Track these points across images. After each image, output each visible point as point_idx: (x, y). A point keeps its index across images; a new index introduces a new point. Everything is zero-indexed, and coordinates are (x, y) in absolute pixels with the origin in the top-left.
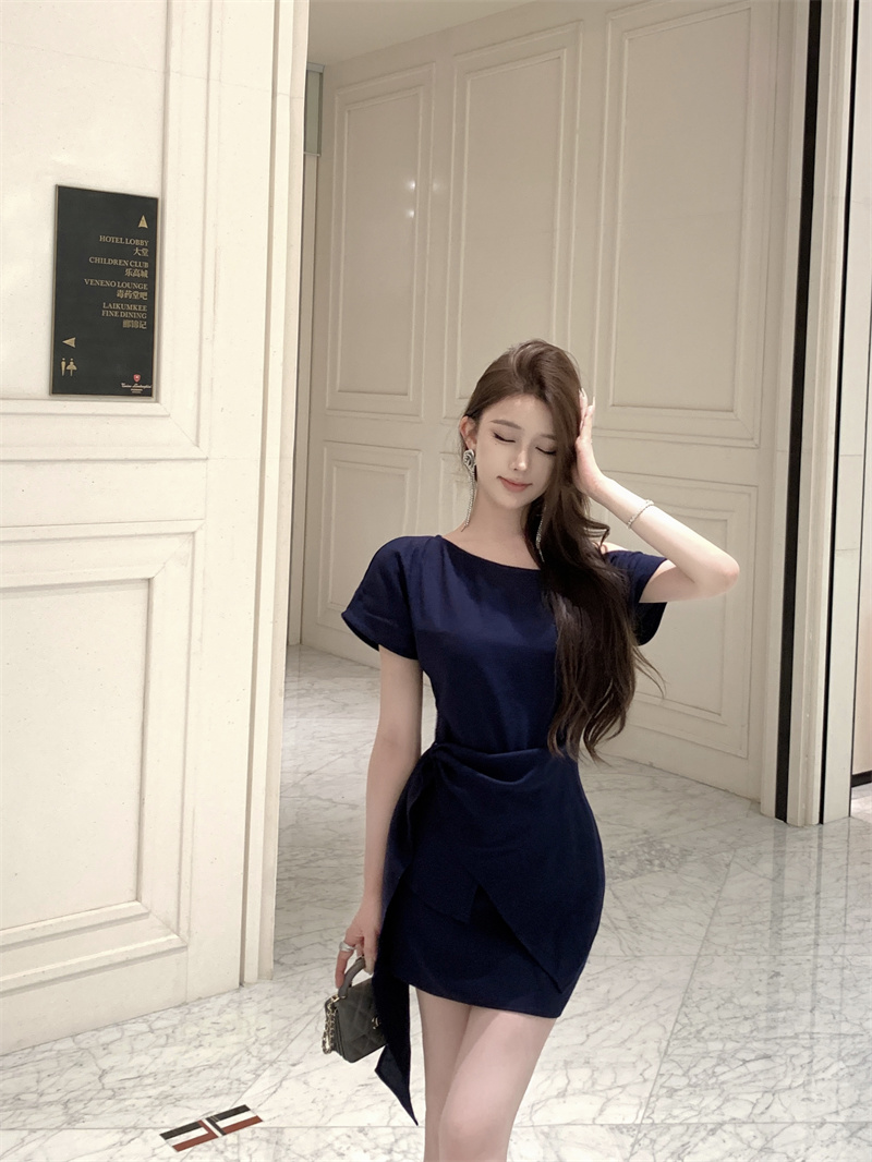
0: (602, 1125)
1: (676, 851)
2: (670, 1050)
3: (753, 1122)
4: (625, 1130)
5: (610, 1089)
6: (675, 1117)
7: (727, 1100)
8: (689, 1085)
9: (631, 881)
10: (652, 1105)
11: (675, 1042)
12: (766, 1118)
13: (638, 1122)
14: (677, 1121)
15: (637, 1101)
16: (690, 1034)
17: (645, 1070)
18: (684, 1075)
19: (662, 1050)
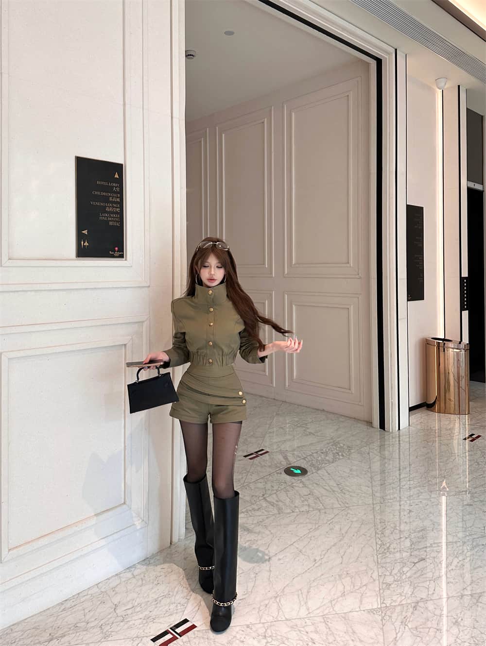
0: (364, 611)
1: (345, 447)
2: (379, 560)
3: (431, 600)
4: (375, 612)
5: (361, 588)
6: (395, 601)
7: (415, 588)
8: (395, 581)
9: (333, 464)
10: (382, 595)
11: (380, 555)
13: (379, 606)
14: (397, 604)
15: (375, 594)
16: (385, 550)
17: (372, 574)
18: (390, 575)
19: (376, 560)
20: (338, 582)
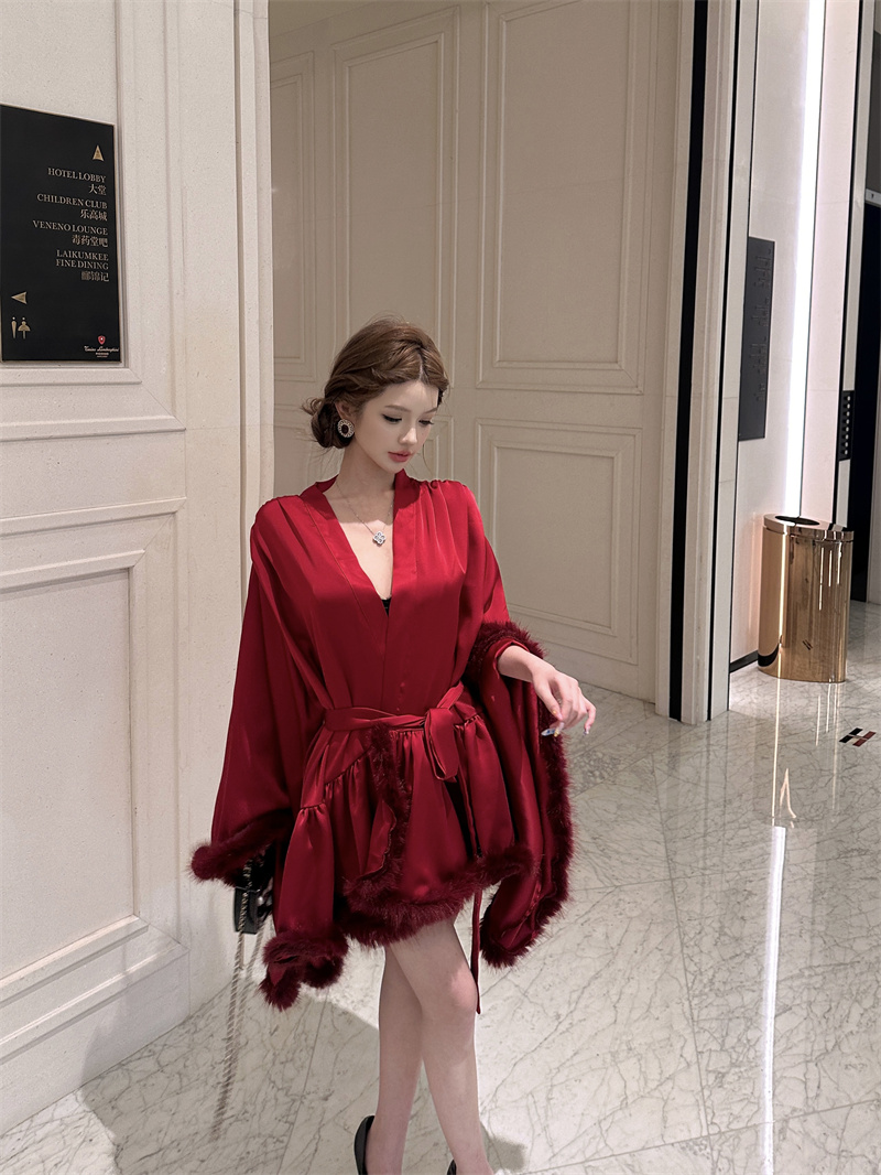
0: (672, 1144)
1: (607, 759)
2: (695, 1013)
3: (814, 1112)
4: (696, 1148)
5: (661, 1085)
6: (737, 1118)
8: (733, 1065)
9: (582, 795)
10: (709, 1103)
11: (696, 1001)
12: (823, 1104)
13: (705, 1133)
14: (742, 1125)
15: (691, 1100)
16: (705, 987)
17: (682, 1048)
18: (721, 1050)
19: (688, 1014)
20: (610, 1070)
